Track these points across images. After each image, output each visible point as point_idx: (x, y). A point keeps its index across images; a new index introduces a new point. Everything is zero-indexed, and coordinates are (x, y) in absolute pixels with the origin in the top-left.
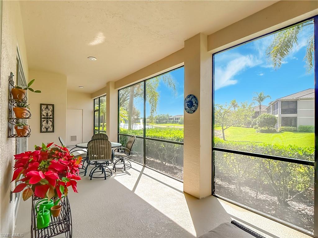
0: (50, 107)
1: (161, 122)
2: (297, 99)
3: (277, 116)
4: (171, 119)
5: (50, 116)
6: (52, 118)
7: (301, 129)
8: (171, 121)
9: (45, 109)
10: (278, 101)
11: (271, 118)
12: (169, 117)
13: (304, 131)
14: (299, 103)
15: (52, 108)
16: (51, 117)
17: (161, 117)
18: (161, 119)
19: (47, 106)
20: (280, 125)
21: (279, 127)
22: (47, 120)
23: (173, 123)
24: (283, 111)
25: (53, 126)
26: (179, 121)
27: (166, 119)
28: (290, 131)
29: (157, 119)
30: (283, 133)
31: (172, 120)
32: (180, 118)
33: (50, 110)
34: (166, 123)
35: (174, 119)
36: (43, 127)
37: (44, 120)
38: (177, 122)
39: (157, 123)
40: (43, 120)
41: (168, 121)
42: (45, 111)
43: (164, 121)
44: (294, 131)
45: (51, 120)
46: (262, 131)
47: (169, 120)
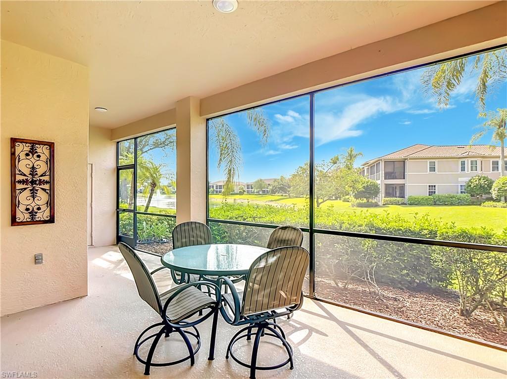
0: (43, 151)
2: (406, 158)
3: (379, 182)
5: (42, 176)
6: (47, 182)
7: (412, 202)
9: (27, 155)
10: (380, 160)
11: (372, 185)
13: (416, 203)
14: (407, 162)
15: (47, 152)
16: (46, 178)
19: (33, 146)
20: (383, 195)
21: (381, 198)
22: (34, 188)
24: (388, 176)
25: (51, 204)
28: (397, 204)
30: (389, 207)
32: (223, 186)
33: (43, 158)
36: (22, 208)
37: (25, 186)
38: (220, 192)
40: (19, 186)
42: (28, 162)
44: (402, 204)
45: (47, 187)
46: (361, 205)
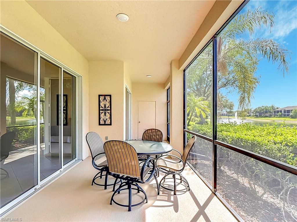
0: (108, 98)
1: (262, 116)
4: (278, 112)
8: (278, 114)
9: (103, 100)
12: (274, 109)
15: (110, 98)
16: (109, 108)
17: (263, 110)
18: (262, 111)
19: (105, 97)
22: (105, 112)
23: (281, 116)
25: (110, 118)
26: (291, 114)
27: (270, 112)
29: (257, 112)
31: (280, 113)
32: (291, 110)
33: (108, 101)
34: (270, 116)
35: (283, 112)
36: (102, 119)
37: (103, 111)
38: (288, 115)
39: (257, 116)
40: (101, 111)
41: (273, 114)
42: (103, 103)
43: (268, 114)
45: (109, 111)
47: (275, 113)
